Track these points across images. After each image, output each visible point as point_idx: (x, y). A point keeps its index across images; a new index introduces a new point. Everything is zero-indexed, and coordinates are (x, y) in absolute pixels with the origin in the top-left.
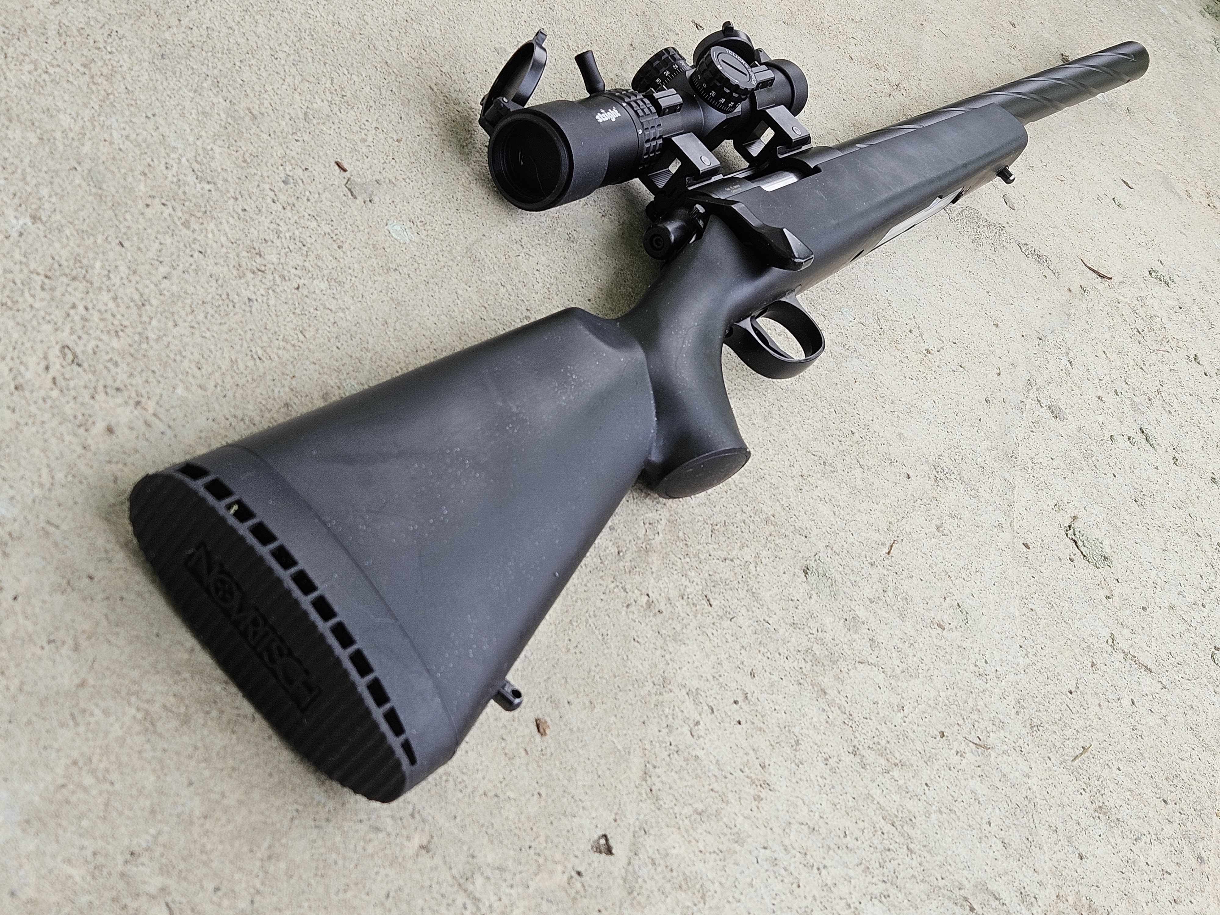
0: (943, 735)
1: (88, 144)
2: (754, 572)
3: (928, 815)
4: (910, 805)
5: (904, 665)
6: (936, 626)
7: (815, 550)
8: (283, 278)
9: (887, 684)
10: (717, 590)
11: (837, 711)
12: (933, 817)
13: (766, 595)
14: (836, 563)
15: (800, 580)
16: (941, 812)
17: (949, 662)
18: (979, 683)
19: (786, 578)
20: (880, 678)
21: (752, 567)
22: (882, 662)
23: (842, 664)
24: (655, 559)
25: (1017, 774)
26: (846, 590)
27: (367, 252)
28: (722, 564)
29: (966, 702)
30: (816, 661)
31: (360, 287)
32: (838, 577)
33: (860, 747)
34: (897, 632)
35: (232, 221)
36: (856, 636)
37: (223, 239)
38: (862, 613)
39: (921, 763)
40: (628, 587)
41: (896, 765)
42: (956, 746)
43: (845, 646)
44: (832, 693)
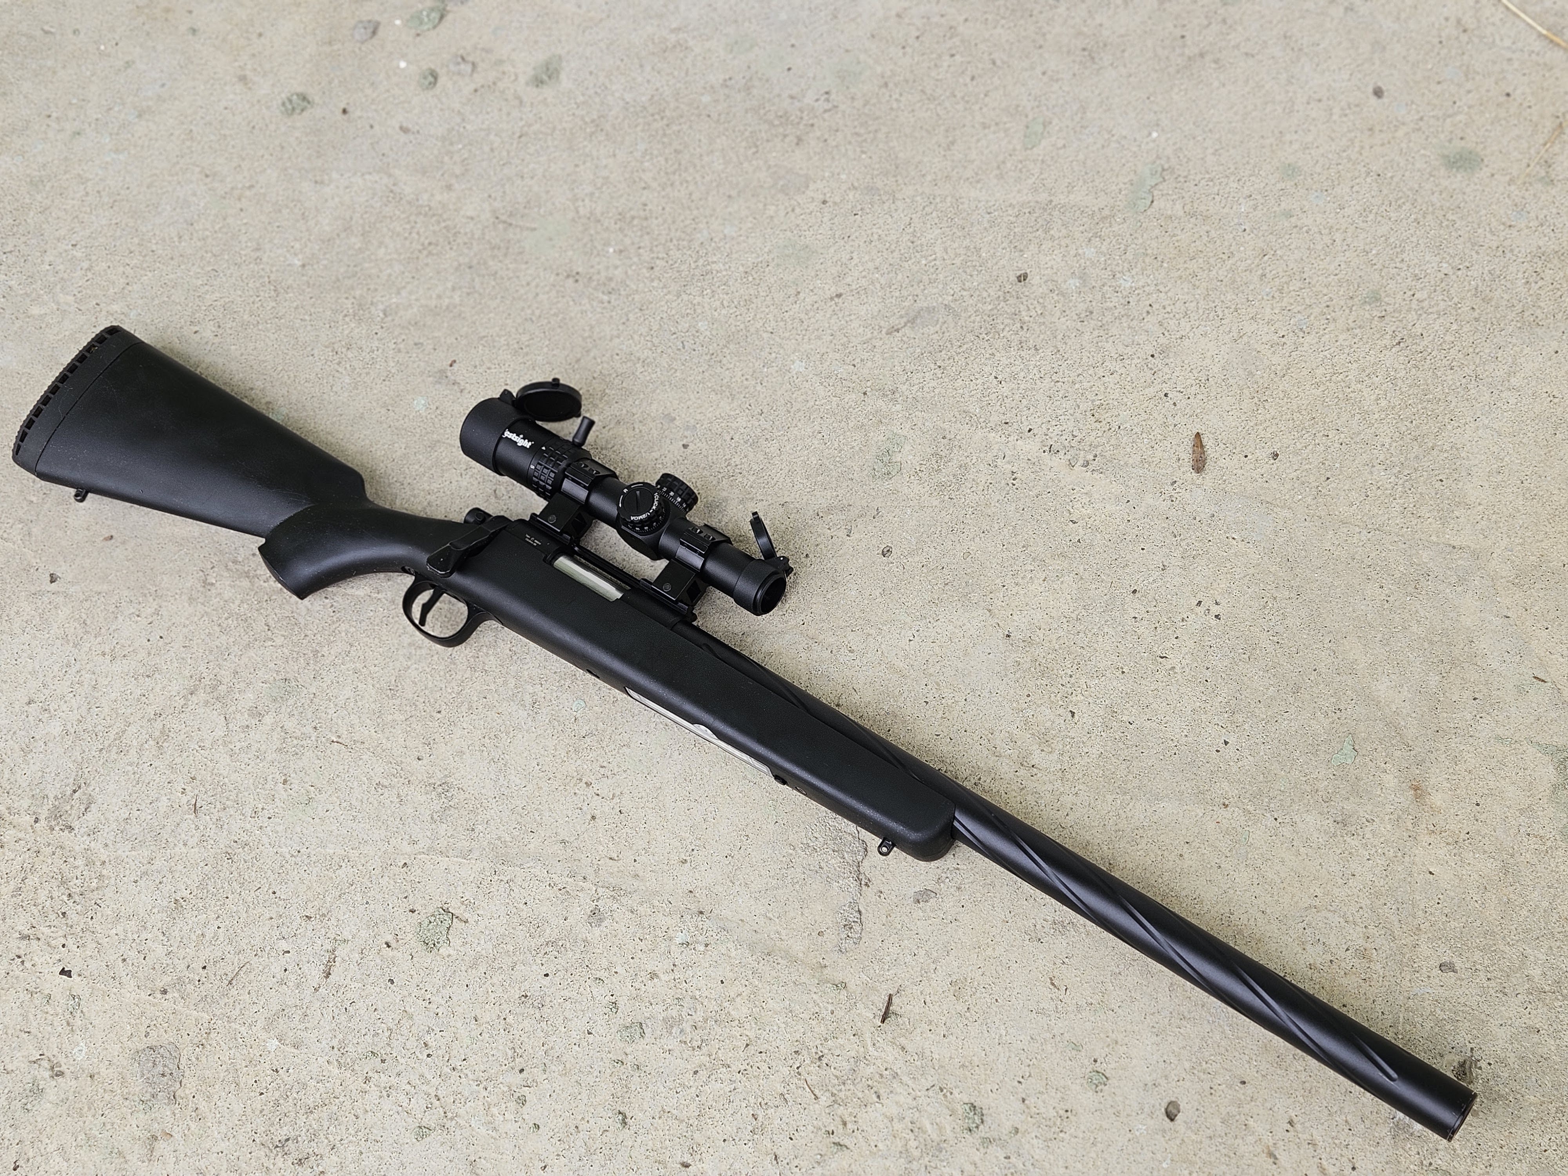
0: (193, 779)
1: (372, 264)
2: (266, 644)
3: (131, 764)
4: (133, 752)
5: (238, 751)
6: (284, 778)
7: (306, 685)
8: (339, 363)
9: (217, 738)
10: (240, 622)
11: (182, 702)
12: (130, 768)
13: (251, 653)
14: (303, 701)
15: (275, 675)
16: (134, 773)
17: (256, 788)
18: (249, 812)
19: (271, 665)
20: (220, 732)
21: (270, 643)
22: (233, 734)
23: (218, 705)
24: (245, 583)
25: (183, 836)
26: (283, 708)
27: (392, 393)
28: (263, 624)
29: (228, 799)
30: (214, 688)
31: (361, 397)
32: (291, 702)
33: (161, 718)
34: (263, 746)
35: (364, 332)
36: (246, 716)
37: (346, 332)
38: (268, 720)
39: (167, 762)
40: (216, 569)
41: (158, 743)
42: (188, 788)
43: (234, 708)
44: (194, 698)
